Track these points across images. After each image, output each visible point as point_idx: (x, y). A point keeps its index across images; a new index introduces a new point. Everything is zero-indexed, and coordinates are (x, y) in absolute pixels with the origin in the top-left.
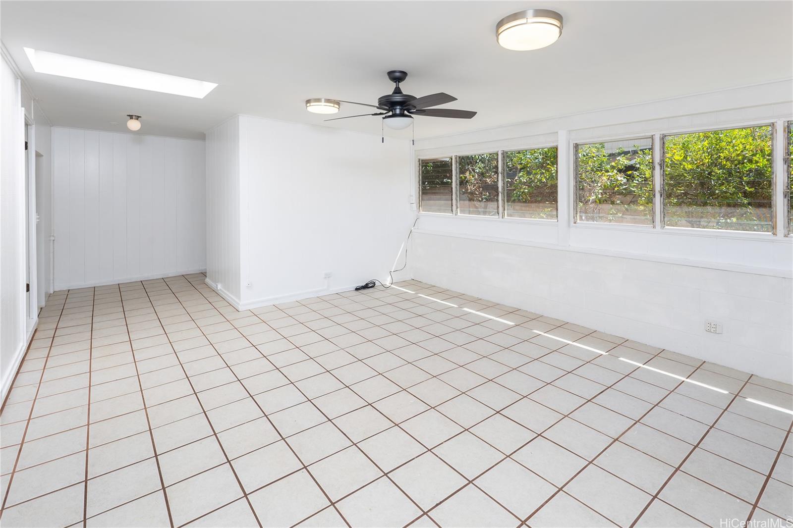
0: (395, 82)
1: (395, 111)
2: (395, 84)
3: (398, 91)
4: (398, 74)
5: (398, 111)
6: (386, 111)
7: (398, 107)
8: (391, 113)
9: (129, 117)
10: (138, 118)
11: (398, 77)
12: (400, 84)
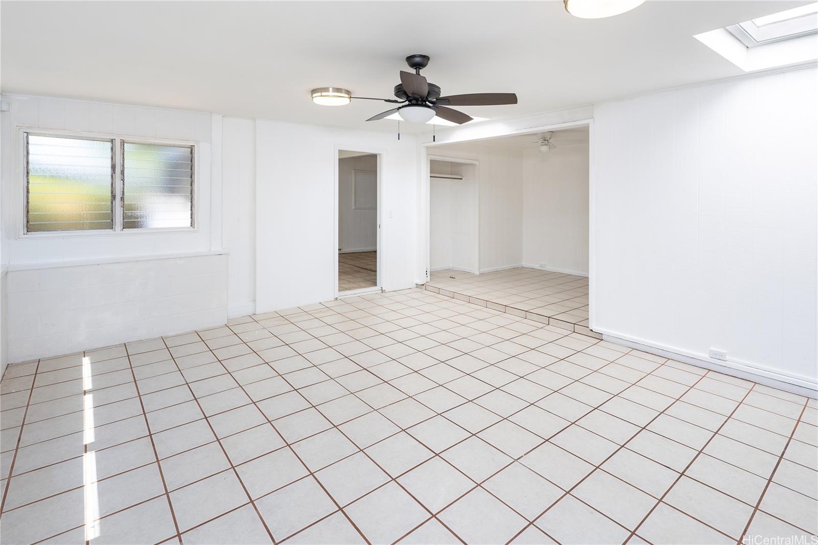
0: (415, 69)
2: (415, 70)
4: (417, 60)
11: (418, 62)
12: (420, 70)
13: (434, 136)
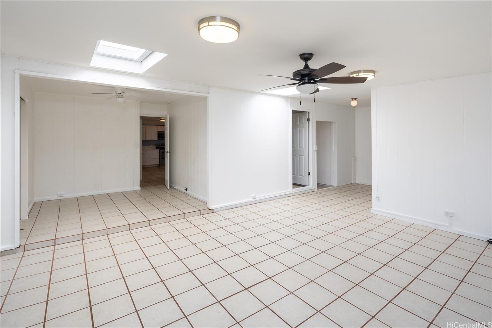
0: (305, 61)
1: (304, 81)
3: (307, 67)
4: (306, 56)
5: (306, 81)
6: (299, 81)
7: (306, 78)
8: (302, 83)
9: (352, 100)
10: (355, 99)
11: (306, 57)
12: (308, 62)
13: (300, 102)
